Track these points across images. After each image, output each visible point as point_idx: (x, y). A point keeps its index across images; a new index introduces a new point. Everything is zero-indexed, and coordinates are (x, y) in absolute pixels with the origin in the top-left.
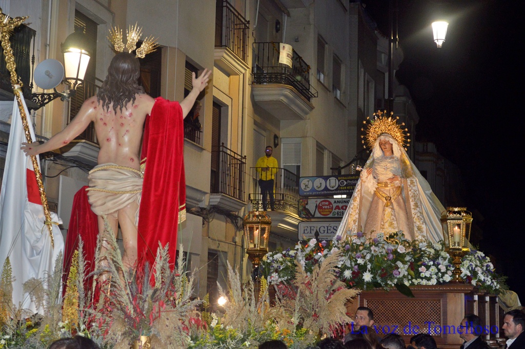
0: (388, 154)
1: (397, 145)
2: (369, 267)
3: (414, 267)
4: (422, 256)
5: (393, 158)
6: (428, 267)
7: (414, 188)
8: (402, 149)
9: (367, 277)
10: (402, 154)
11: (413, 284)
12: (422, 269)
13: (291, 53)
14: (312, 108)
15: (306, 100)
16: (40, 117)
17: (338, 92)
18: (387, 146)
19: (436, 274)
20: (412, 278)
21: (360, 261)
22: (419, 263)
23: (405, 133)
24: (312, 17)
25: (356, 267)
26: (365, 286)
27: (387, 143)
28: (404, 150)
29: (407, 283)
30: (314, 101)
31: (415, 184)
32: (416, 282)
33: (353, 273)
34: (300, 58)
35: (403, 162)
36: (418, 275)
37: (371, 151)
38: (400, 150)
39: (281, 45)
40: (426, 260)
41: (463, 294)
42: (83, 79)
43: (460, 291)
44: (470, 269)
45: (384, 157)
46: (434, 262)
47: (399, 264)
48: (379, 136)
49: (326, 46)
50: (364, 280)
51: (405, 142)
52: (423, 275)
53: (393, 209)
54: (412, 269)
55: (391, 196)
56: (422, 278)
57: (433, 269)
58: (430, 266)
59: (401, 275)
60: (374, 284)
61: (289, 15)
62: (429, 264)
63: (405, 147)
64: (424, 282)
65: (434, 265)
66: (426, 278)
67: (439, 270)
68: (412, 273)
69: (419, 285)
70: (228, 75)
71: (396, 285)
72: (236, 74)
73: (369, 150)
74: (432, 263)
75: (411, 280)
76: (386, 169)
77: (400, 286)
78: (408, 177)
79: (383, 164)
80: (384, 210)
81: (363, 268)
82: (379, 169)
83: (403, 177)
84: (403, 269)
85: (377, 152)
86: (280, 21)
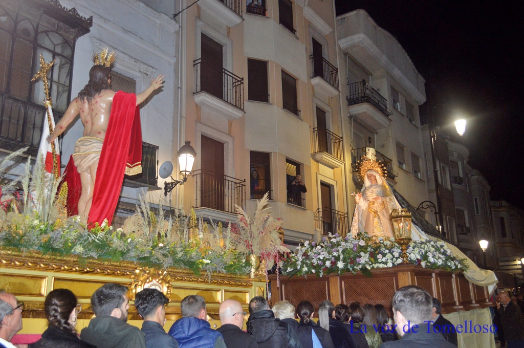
0: (374, 182)
1: (379, 177)
2: (342, 257)
3: (373, 255)
4: (379, 247)
5: (377, 185)
6: (384, 255)
7: (392, 203)
8: (383, 178)
9: (340, 265)
10: (383, 182)
11: (373, 267)
12: (380, 256)
13: (374, 153)
14: (396, 183)
15: (392, 180)
16: (175, 197)
17: (419, 174)
18: (372, 178)
19: (392, 259)
20: (372, 263)
21: (335, 254)
22: (377, 252)
23: (382, 167)
24: (390, 132)
25: (333, 258)
26: (339, 272)
27: (372, 175)
28: (384, 179)
29: (369, 267)
30: (396, 179)
31: (393, 200)
32: (375, 266)
33: (332, 263)
34: (382, 155)
35: (383, 187)
36: (376, 261)
37: (363, 183)
38: (381, 179)
39: (367, 149)
40: (383, 249)
41: (409, 273)
42: (191, 171)
43: (407, 271)
44: (421, 254)
45: (372, 186)
46: (390, 251)
47: (362, 254)
48: (366, 172)
49: (405, 148)
50: (338, 267)
51: (384, 173)
52: (380, 260)
53: (379, 218)
54: (372, 257)
55: (378, 210)
56: (380, 263)
57: (389, 256)
58: (387, 254)
59: (364, 262)
60: (346, 269)
61: (377, 133)
62: (386, 252)
63: (384, 176)
64: (381, 266)
65: (390, 252)
66: (382, 262)
67: (394, 256)
68: (372, 260)
69: (378, 268)
70: (333, 168)
71: (361, 269)
72: (337, 167)
73: (363, 182)
74: (387, 251)
75: (372, 264)
76: (372, 192)
77: (364, 269)
78: (387, 196)
79: (371, 190)
80: (373, 220)
81: (337, 258)
82: (369, 193)
83: (384, 197)
84: (364, 258)
85: (367, 183)
86: (372, 137)
